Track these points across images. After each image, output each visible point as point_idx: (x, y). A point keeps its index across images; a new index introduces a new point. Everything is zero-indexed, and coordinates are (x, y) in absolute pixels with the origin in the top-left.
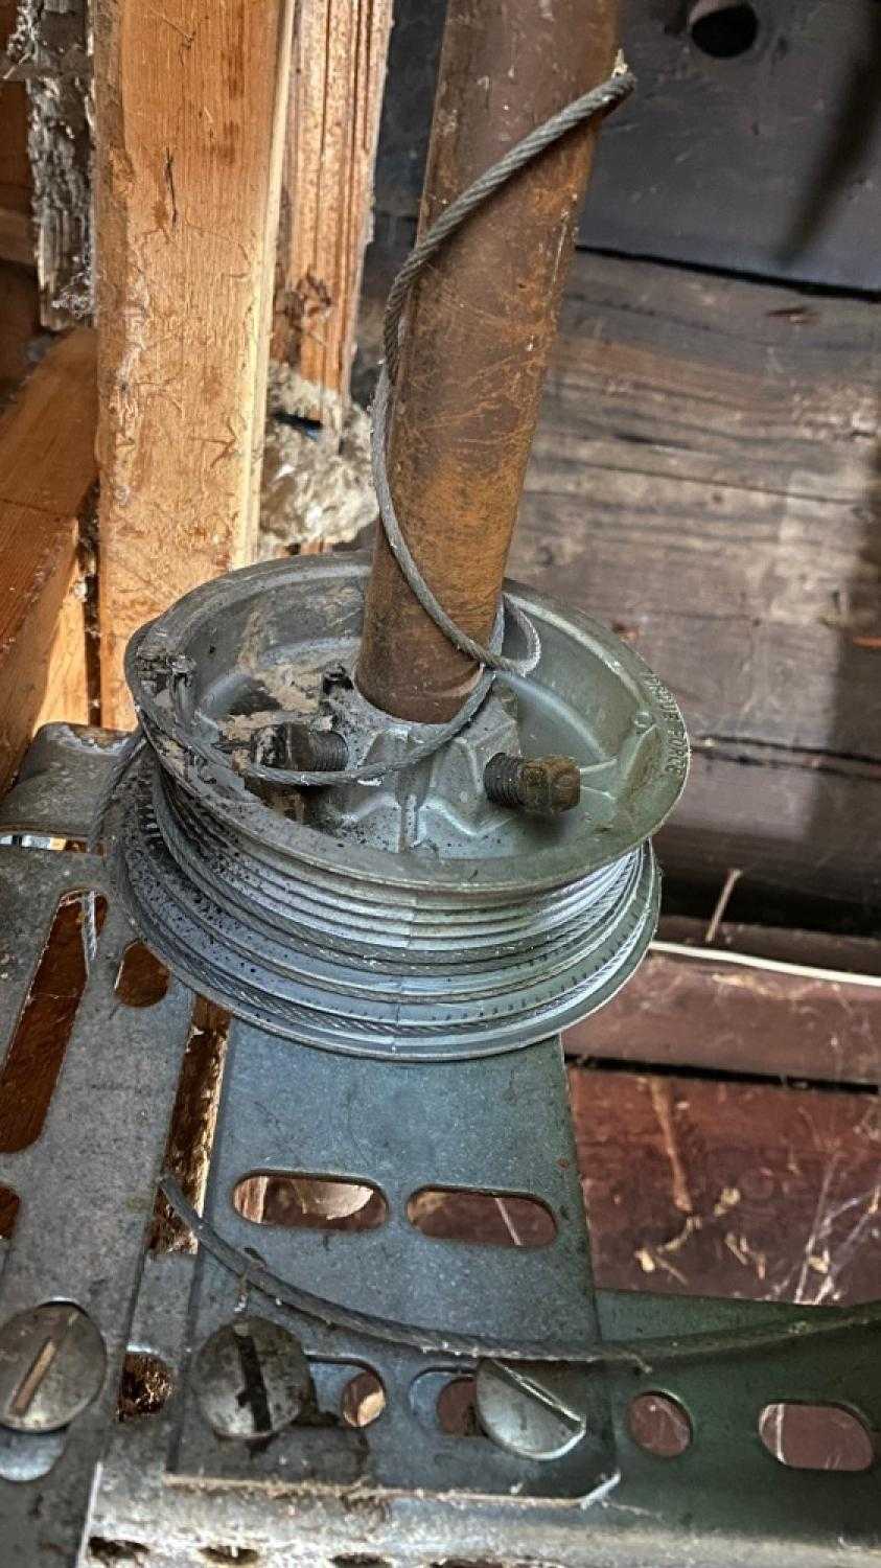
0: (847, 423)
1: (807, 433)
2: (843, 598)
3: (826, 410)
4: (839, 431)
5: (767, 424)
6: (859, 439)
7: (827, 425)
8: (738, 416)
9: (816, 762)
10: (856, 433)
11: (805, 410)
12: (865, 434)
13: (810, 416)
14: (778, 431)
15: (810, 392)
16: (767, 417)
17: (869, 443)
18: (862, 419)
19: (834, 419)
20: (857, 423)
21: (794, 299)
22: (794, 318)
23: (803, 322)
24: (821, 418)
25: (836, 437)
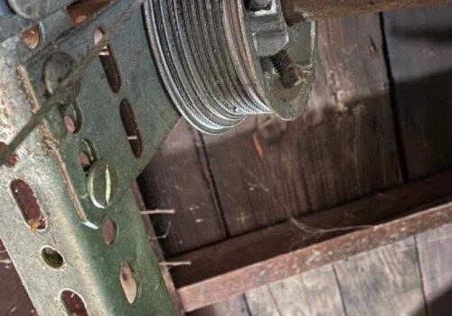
0: (338, 90)
1: (328, 76)
2: (269, 122)
3: (340, 78)
4: (334, 88)
5: (327, 58)
6: (333, 97)
7: (334, 83)
8: (326, 44)
9: (199, 144)
10: (335, 95)
11: (337, 70)
12: (336, 99)
13: (336, 73)
14: (325, 63)
15: (345, 68)
16: (329, 57)
17: (333, 101)
18: (342, 94)
19: (338, 83)
20: (339, 94)
21: (379, 45)
22: (372, 48)
23: (371, 52)
24: (336, 78)
25: (331, 88)
